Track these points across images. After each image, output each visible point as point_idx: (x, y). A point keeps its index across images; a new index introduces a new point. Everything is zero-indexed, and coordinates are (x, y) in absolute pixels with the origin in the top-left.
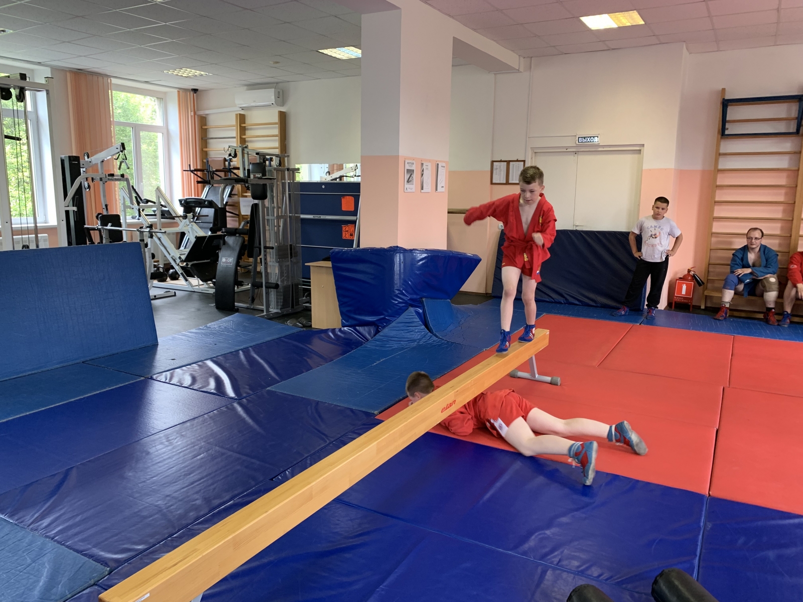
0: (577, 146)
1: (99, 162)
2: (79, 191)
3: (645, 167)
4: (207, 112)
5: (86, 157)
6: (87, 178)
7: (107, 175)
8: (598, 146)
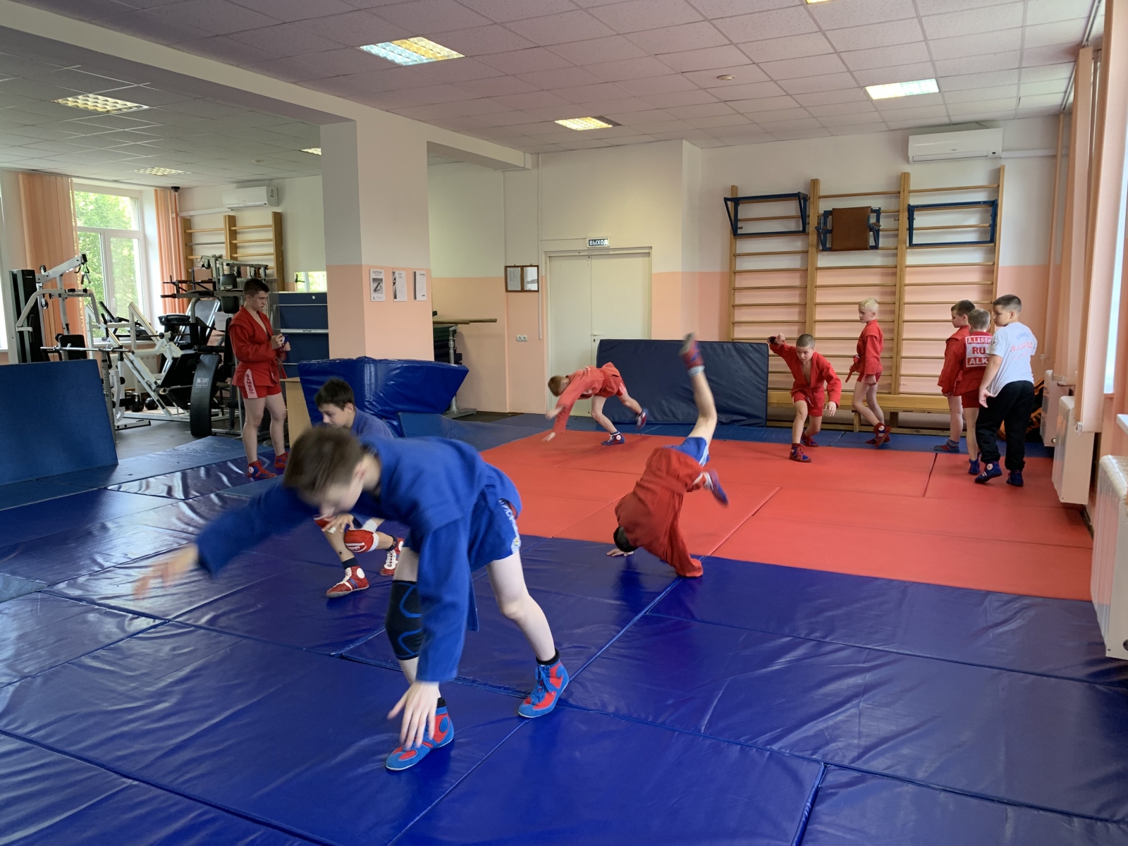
0: (588, 250)
1: (58, 276)
2: (35, 310)
3: (654, 271)
4: (191, 213)
5: (42, 271)
6: (44, 295)
7: (67, 290)
8: (608, 249)
